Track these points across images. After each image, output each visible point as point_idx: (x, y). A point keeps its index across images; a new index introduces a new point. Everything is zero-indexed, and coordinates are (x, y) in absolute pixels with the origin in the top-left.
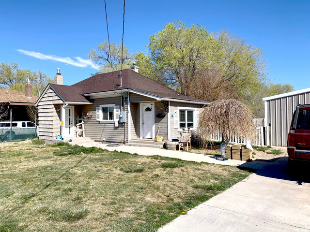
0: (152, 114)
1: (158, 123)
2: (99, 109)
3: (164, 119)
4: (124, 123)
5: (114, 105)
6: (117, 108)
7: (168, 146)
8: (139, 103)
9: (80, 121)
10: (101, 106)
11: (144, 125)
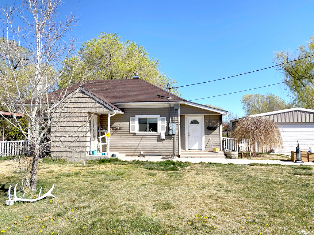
0: (201, 126)
1: (209, 134)
2: (134, 120)
3: (215, 131)
4: (174, 135)
5: (158, 117)
6: (162, 120)
7: (232, 156)
8: (185, 115)
9: (103, 134)
10: (137, 117)
11: (190, 137)
